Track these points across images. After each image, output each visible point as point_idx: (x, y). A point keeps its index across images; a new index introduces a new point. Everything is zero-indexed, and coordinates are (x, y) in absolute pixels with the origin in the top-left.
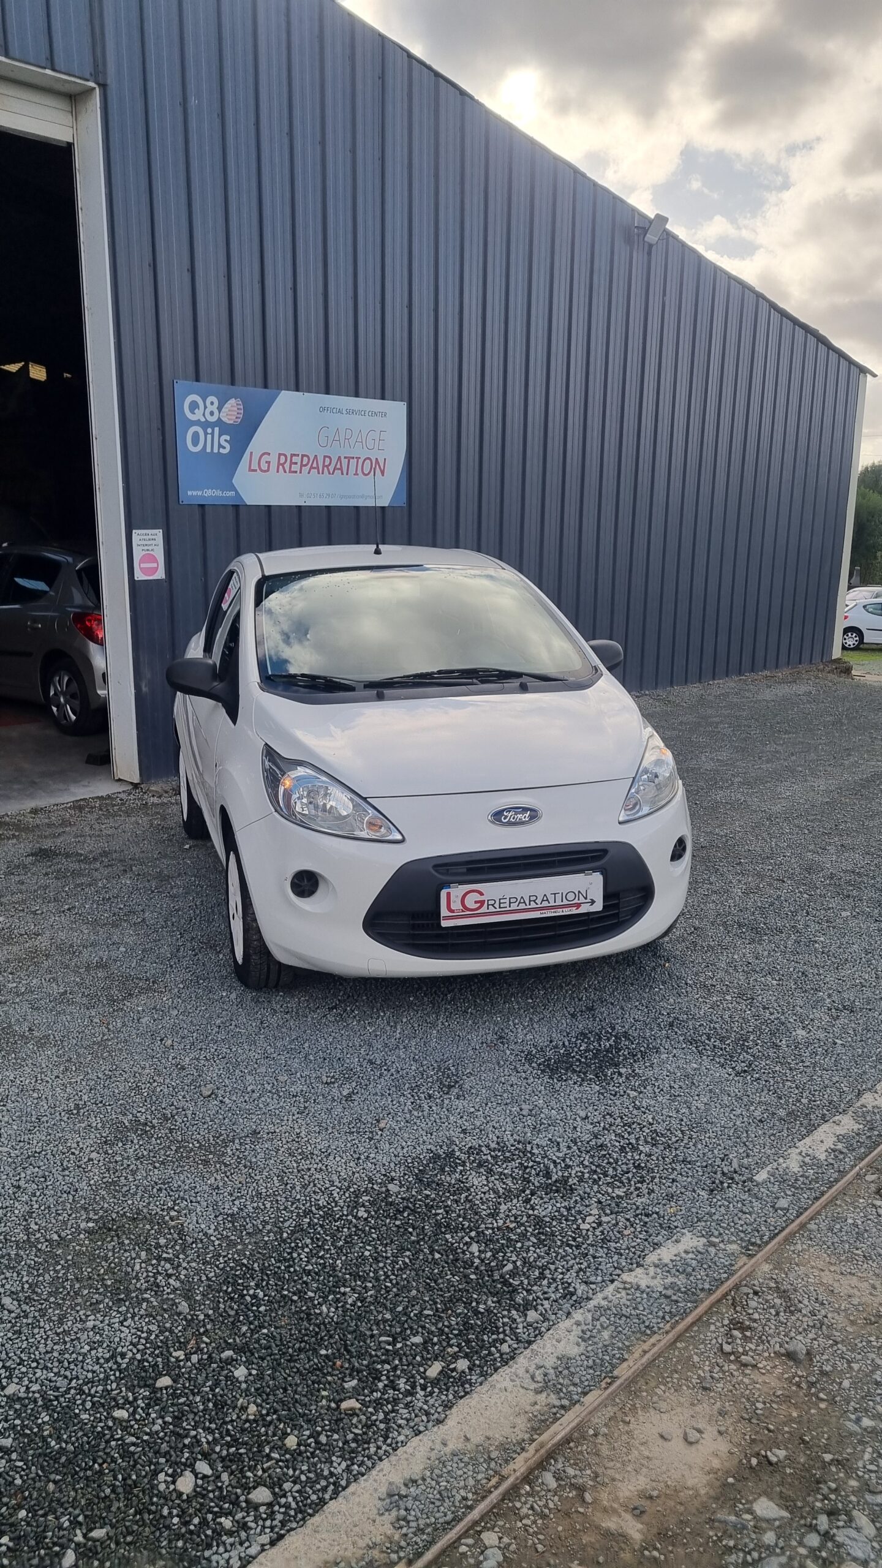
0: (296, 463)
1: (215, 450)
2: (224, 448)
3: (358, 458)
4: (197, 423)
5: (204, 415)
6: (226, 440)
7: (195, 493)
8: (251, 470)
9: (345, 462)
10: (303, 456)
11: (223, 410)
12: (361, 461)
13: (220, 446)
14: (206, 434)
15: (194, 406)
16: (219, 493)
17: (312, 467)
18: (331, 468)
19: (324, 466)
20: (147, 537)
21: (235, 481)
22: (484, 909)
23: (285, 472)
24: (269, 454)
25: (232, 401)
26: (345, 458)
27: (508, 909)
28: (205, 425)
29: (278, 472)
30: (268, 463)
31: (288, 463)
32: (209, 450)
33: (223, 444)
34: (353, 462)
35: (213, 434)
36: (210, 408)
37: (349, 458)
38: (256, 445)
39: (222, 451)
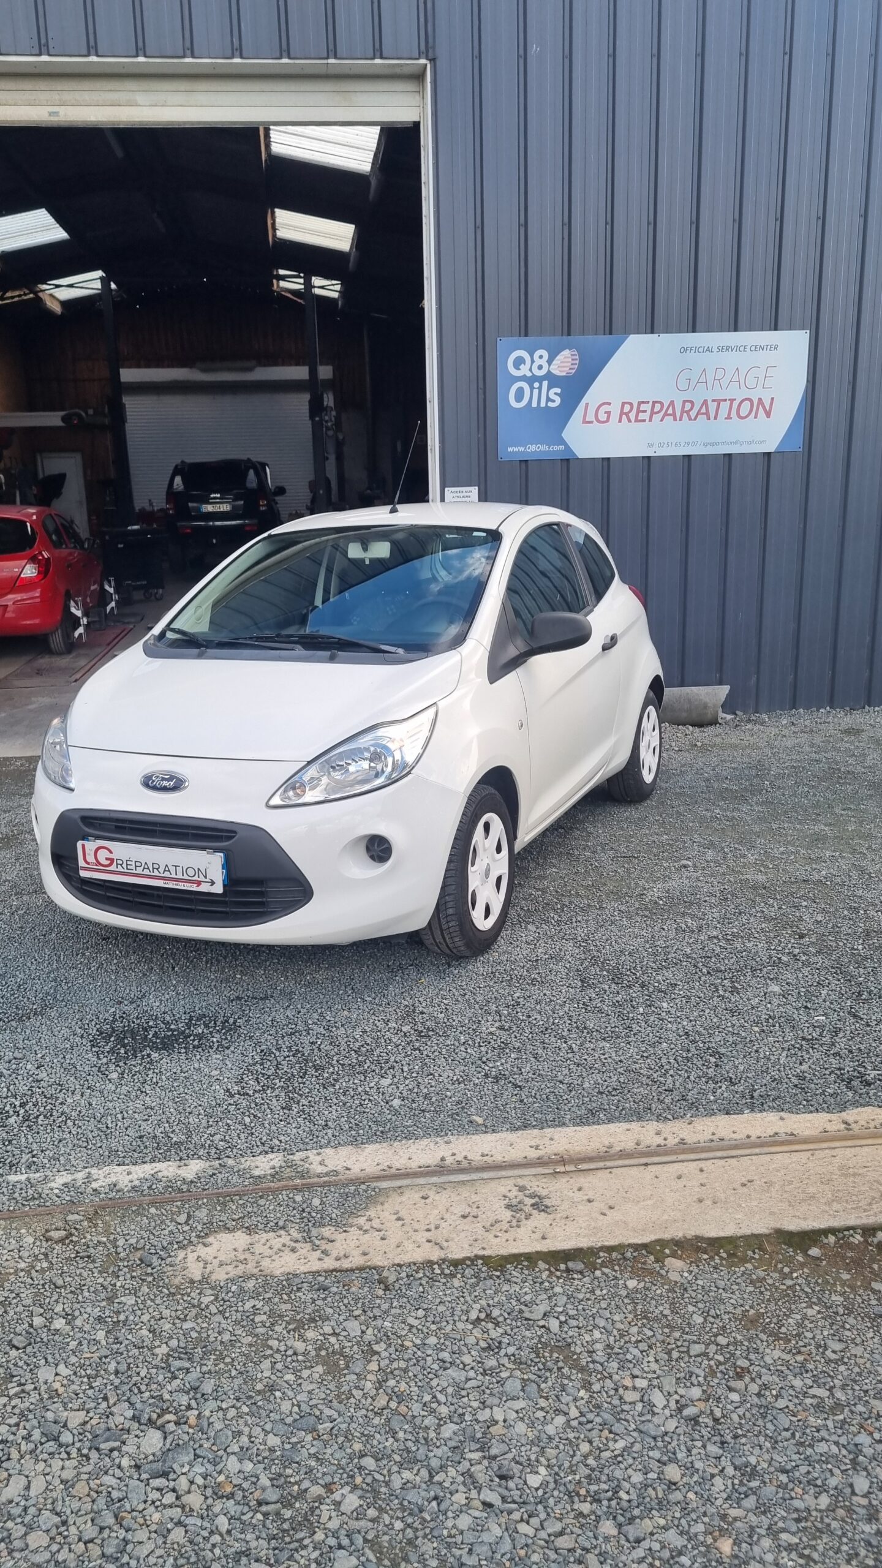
0: (645, 411)
1: (543, 404)
2: (553, 401)
3: (732, 401)
4: (523, 378)
5: (531, 370)
6: (555, 394)
7: (516, 449)
8: (585, 422)
9: (712, 407)
10: (654, 403)
11: (554, 362)
12: (735, 404)
13: (548, 399)
14: (532, 388)
15: (519, 362)
16: (545, 448)
17: (666, 414)
18: (693, 414)
19: (683, 412)
20: (461, 495)
21: (565, 435)
22: (113, 868)
23: (629, 421)
24: (609, 404)
25: (566, 353)
26: (714, 401)
27: (134, 871)
28: (531, 380)
29: (620, 421)
30: (608, 413)
31: (631, 412)
32: (534, 404)
33: (554, 397)
34: (725, 406)
35: (540, 388)
36: (538, 362)
37: (719, 402)
38: (594, 395)
39: (550, 404)
